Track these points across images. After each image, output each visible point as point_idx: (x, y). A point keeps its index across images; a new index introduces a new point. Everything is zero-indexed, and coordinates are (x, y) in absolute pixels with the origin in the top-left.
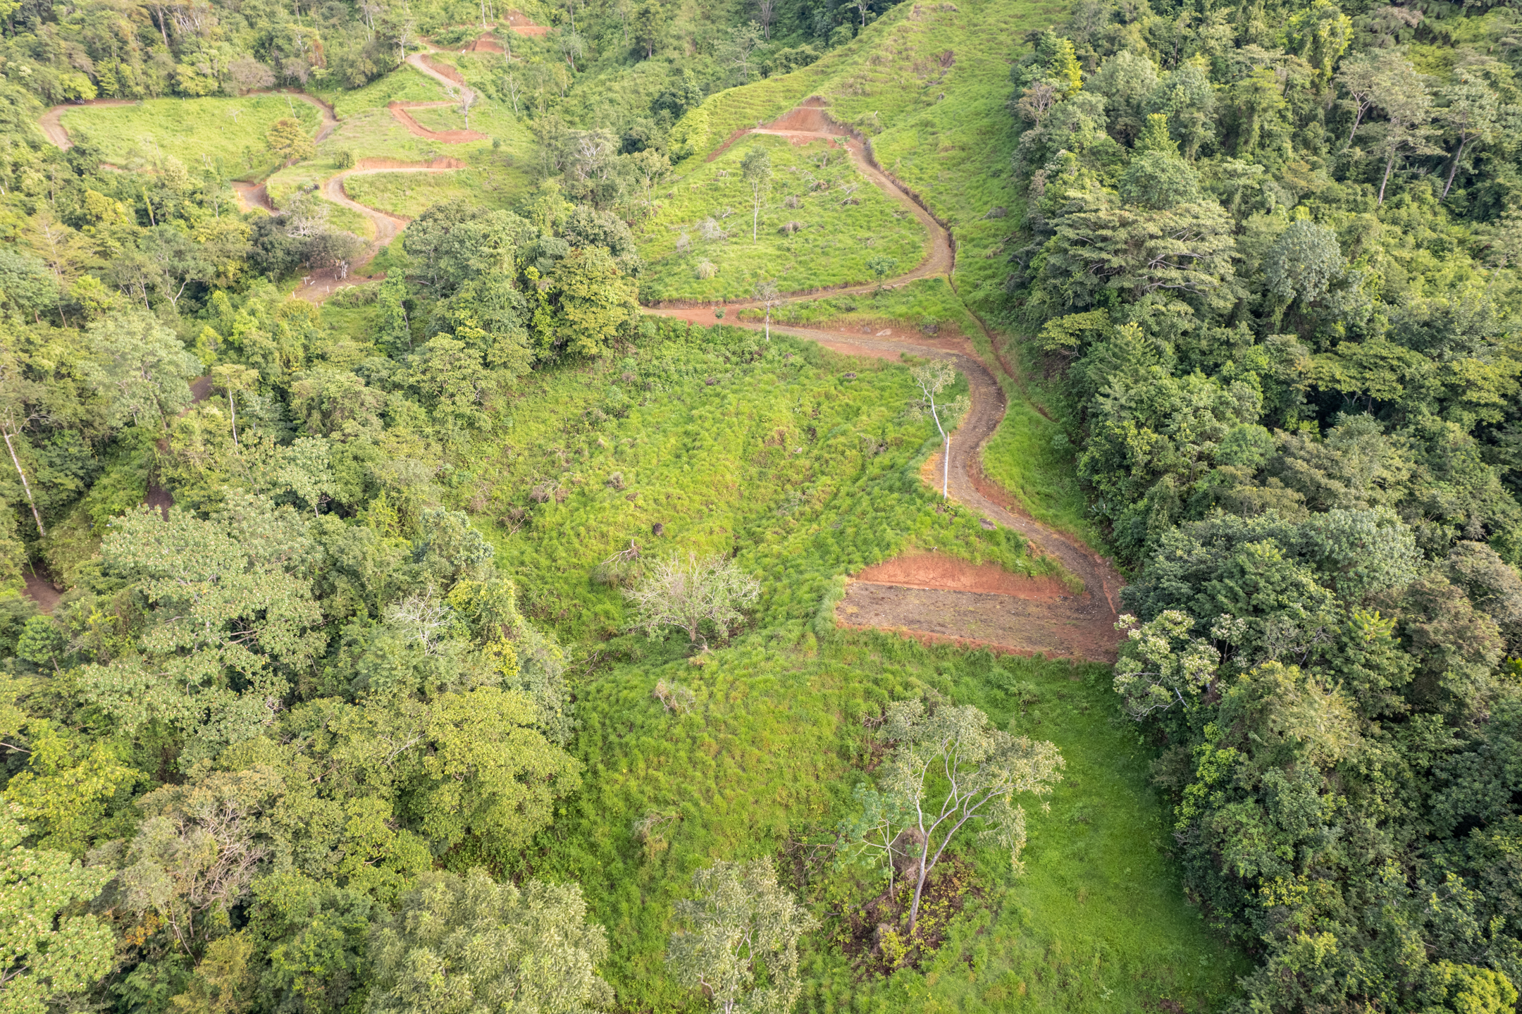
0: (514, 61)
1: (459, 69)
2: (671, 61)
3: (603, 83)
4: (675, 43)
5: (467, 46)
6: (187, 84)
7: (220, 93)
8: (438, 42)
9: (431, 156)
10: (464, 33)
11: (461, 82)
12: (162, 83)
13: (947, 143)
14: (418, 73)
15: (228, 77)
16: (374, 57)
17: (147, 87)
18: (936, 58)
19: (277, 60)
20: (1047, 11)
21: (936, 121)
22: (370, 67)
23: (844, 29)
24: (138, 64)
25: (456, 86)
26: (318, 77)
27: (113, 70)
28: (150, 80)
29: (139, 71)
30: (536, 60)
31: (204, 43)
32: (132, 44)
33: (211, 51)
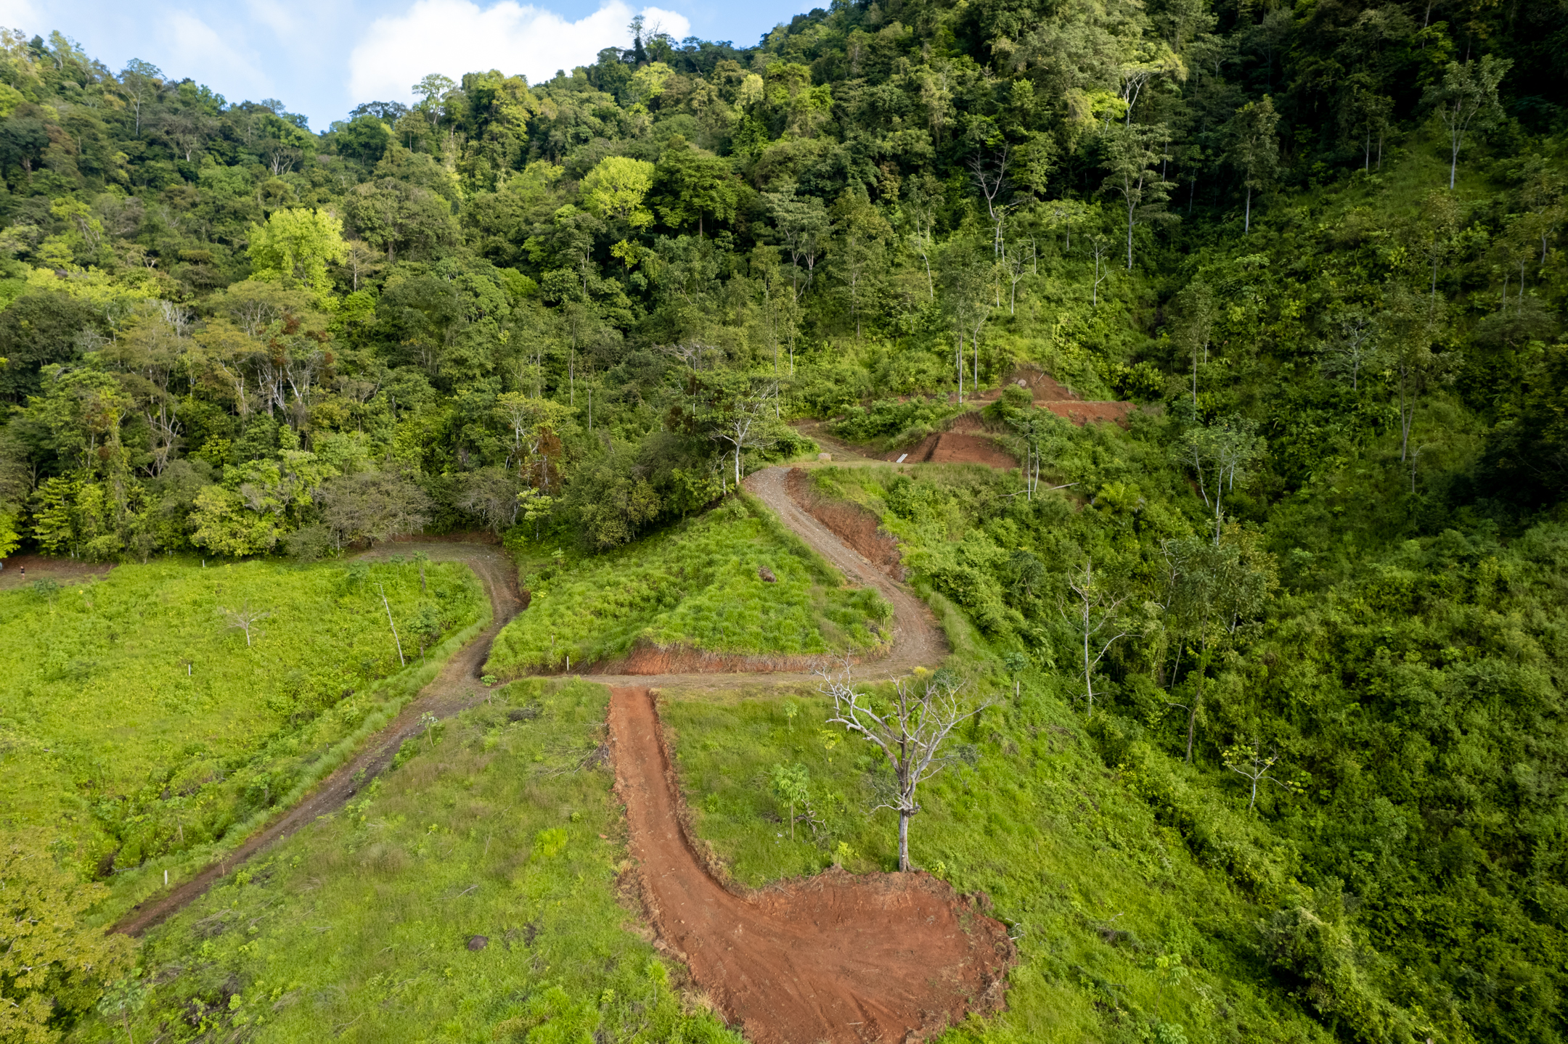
0: (1046, 493)
1: (891, 522)
5: (911, 446)
6: (210, 531)
7: (281, 554)
8: (843, 433)
10: (910, 415)
11: (891, 563)
12: (165, 528)
14: (765, 525)
16: (661, 474)
17: (127, 536)
22: (646, 503)
24: (120, 486)
25: (872, 580)
26: (530, 515)
27: (70, 498)
28: (137, 520)
29: (119, 499)
30: (1114, 491)
31: (290, 435)
32: (114, 443)
33: (295, 456)
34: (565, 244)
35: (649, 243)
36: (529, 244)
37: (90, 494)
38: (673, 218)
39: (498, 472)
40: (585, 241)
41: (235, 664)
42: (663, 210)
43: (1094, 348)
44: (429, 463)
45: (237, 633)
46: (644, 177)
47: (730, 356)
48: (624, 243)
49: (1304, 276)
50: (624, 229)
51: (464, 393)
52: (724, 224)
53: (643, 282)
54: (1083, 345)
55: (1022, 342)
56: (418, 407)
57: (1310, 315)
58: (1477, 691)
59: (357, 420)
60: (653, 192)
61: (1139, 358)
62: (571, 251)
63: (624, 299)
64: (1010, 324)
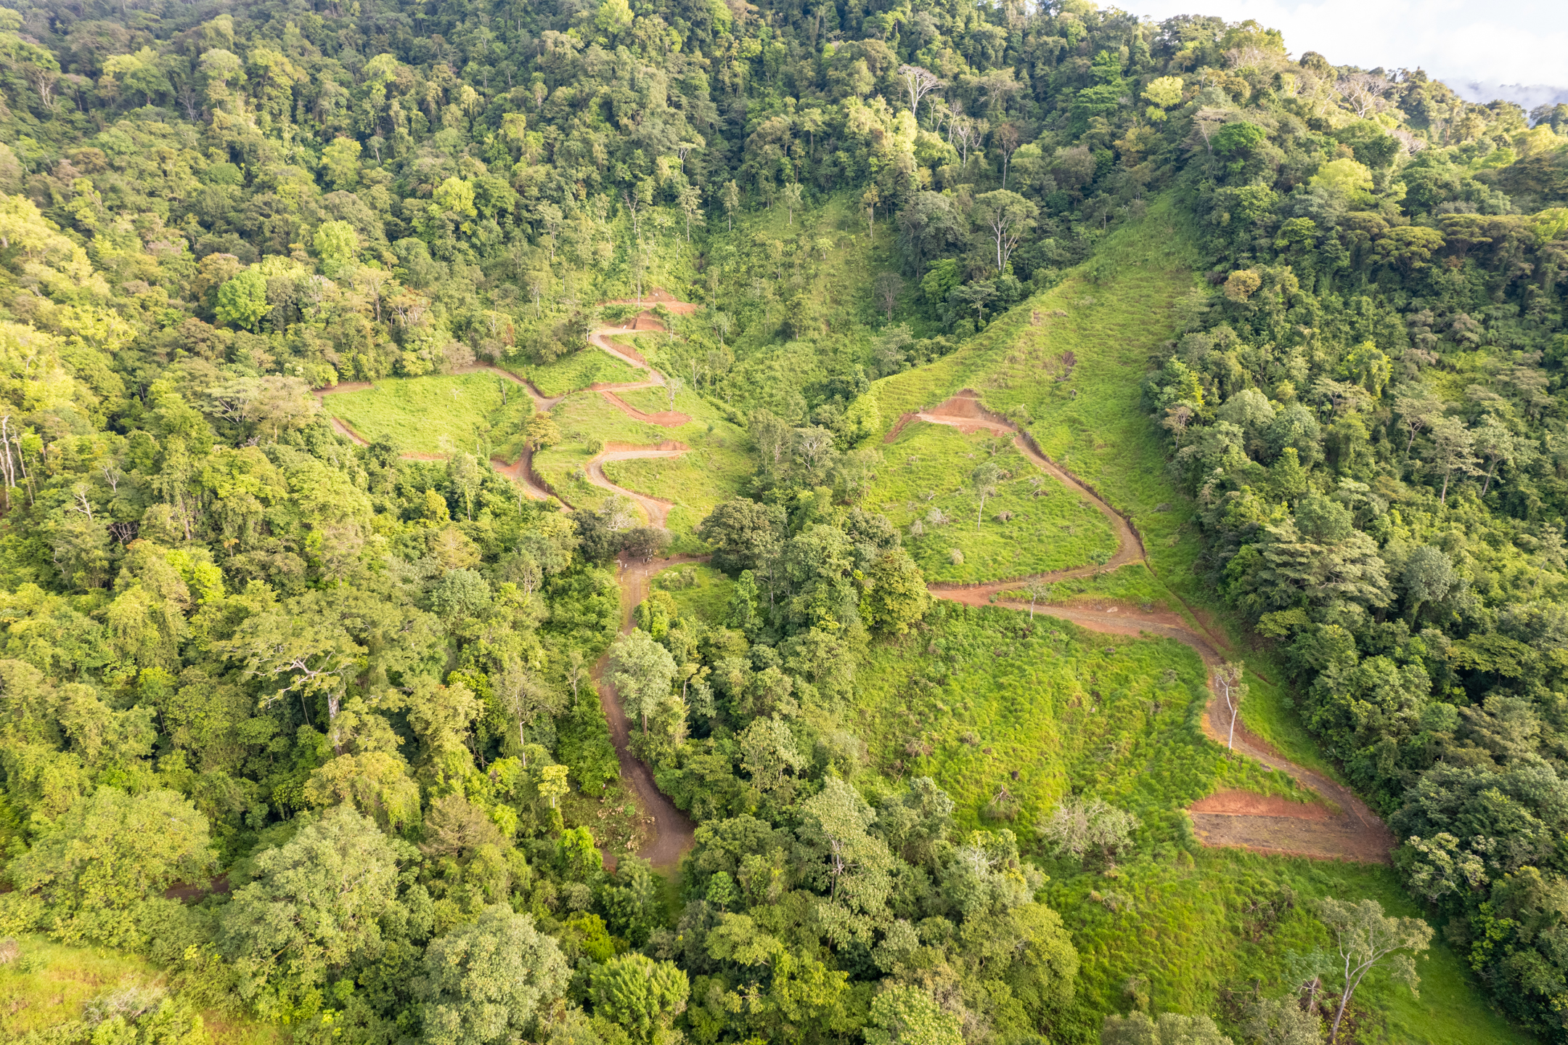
0: (676, 338)
1: (639, 349)
2: (814, 342)
3: (760, 360)
4: (814, 324)
5: (627, 322)
6: (410, 368)
7: (435, 372)
9: (658, 440)
10: (622, 309)
11: (643, 361)
12: (389, 367)
13: (1101, 442)
14: (604, 353)
15: (442, 361)
16: (565, 338)
17: (377, 371)
18: (1059, 357)
19: (472, 339)
20: (1143, 323)
21: (1083, 419)
22: (559, 348)
23: (968, 323)
25: (640, 365)
26: (512, 354)
27: (352, 360)
30: (694, 337)
31: (421, 332)
33: (428, 339)
35: (478, 224)
37: (361, 357)
38: (486, 212)
40: (451, 227)
42: (482, 208)
43: (679, 278)
44: (459, 337)
46: (469, 191)
48: (467, 224)
49: (748, 255)
50: (465, 217)
52: (508, 211)
53: (478, 243)
54: (675, 277)
55: (654, 278)
57: (749, 271)
58: (769, 378)
60: (477, 199)
61: (695, 283)
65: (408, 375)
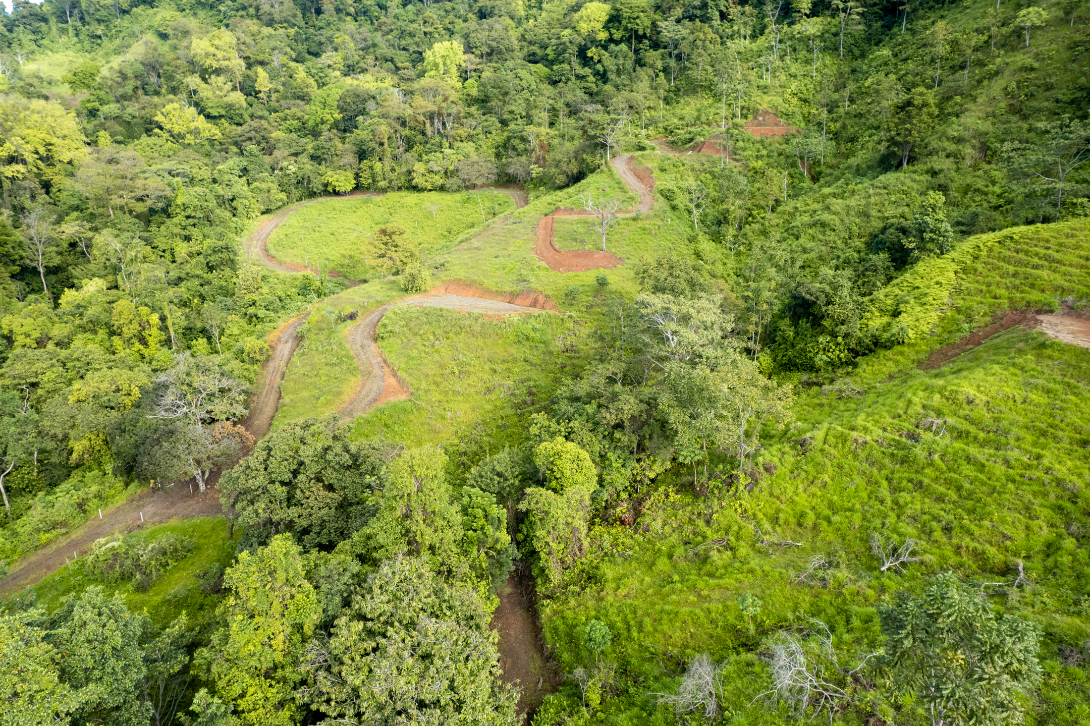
0: (732, 165)
1: (657, 173)
2: (935, 173)
3: (824, 197)
4: (951, 147)
5: (693, 148)
6: (418, 180)
7: (440, 189)
8: (673, 143)
9: (522, 286)
10: (699, 134)
11: (650, 187)
14: (611, 175)
15: (454, 174)
16: (580, 157)
17: (390, 182)
22: (574, 168)
24: (388, 162)
25: (640, 191)
26: (534, 175)
27: (371, 168)
28: (393, 176)
29: (388, 168)
31: (446, 143)
32: (386, 146)
33: (447, 151)
34: (564, 51)
35: (605, 48)
36: (549, 51)
37: (378, 166)
38: (617, 35)
39: (523, 159)
40: (573, 49)
41: (430, 223)
42: (613, 31)
43: (805, 101)
44: (498, 155)
45: (431, 213)
46: (604, 14)
47: (631, 107)
48: (593, 49)
50: (594, 42)
51: (512, 126)
52: (644, 36)
53: (601, 69)
54: (800, 99)
55: (767, 99)
56: (494, 132)
59: (470, 138)
60: (609, 21)
62: (567, 55)
63: (592, 78)
64: (764, 89)
65: (416, 188)
